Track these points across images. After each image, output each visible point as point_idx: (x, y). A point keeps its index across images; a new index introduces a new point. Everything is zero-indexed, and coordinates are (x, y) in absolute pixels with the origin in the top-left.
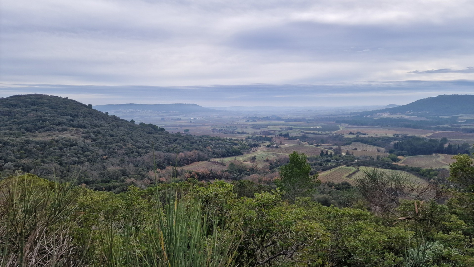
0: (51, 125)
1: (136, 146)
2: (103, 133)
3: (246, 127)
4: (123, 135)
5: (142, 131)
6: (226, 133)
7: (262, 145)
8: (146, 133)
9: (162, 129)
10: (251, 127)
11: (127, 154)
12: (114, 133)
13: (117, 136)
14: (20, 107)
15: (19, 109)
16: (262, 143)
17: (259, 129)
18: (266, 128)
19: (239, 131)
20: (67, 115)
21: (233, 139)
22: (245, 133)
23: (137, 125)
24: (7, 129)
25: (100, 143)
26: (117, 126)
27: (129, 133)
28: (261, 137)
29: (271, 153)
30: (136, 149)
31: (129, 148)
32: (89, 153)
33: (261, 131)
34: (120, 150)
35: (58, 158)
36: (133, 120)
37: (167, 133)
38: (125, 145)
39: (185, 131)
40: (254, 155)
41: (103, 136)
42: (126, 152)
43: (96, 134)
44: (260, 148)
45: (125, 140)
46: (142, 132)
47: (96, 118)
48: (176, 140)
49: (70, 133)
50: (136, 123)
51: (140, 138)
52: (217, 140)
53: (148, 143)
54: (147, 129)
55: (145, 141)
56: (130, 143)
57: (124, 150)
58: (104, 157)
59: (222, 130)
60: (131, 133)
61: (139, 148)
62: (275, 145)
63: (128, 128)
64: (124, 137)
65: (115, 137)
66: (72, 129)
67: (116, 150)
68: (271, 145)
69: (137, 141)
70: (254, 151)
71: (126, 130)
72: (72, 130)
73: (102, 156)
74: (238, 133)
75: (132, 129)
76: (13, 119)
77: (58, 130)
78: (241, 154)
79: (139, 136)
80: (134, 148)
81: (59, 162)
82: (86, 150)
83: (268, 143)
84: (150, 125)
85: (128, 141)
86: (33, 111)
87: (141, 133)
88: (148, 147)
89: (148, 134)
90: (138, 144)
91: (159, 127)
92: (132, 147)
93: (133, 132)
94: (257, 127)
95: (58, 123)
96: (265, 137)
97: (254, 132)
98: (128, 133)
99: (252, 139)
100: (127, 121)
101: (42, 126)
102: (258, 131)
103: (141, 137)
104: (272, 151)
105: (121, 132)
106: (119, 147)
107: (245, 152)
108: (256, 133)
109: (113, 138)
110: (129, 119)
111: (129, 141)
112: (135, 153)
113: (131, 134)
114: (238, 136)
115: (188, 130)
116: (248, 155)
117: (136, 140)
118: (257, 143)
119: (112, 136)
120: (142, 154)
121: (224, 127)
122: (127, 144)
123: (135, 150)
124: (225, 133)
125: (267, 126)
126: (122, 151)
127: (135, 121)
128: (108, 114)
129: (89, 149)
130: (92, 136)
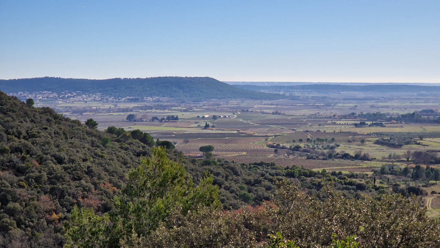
2: (40, 153)
5: (122, 148)
8: (134, 154)
9: (167, 145)
12: (64, 155)
13: (73, 160)
16: (427, 185)
17: (400, 146)
22: (366, 158)
25: (38, 180)
26: (64, 134)
32: (17, 205)
36: (91, 120)
37: (182, 155)
41: (41, 161)
42: (103, 204)
43: (23, 154)
44: (429, 200)
45: (92, 171)
47: (14, 115)
50: (100, 128)
54: (133, 144)
56: (106, 179)
58: (55, 216)
59: (298, 148)
60: (100, 154)
64: (88, 163)
65: (68, 165)
73: (49, 212)
75: (98, 144)
79: (119, 161)
82: (9, 197)
85: (99, 175)
87: (123, 155)
89: (137, 156)
92: (114, 192)
93: (105, 152)
98: (93, 153)
105: (77, 152)
109: (64, 165)
113: (101, 157)
115: (209, 149)
119: (60, 161)
124: (309, 158)
127: (95, 122)
128: (33, 103)
129: (15, 194)
130: (13, 162)
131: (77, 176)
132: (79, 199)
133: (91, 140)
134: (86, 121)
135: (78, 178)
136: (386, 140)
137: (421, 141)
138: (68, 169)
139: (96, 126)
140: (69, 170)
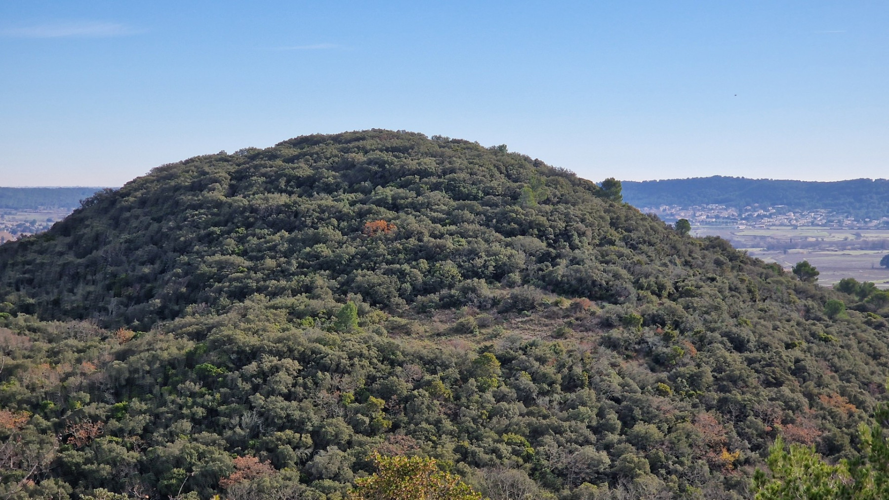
0: (465, 277)
2: (700, 327)
12: (748, 332)
14: (329, 189)
15: (327, 200)
20: (523, 233)
24: (295, 293)
25: (694, 380)
26: (749, 290)
32: (652, 428)
35: (522, 444)
36: (805, 264)
41: (701, 343)
43: (666, 329)
47: (651, 251)
49: (547, 321)
58: (725, 456)
64: (797, 353)
66: (556, 304)
72: (555, 309)
73: (713, 446)
76: (311, 247)
77: (495, 302)
81: (528, 465)
82: (637, 412)
85: (820, 377)
86: (382, 209)
92: (851, 414)
93: (832, 330)
95: (491, 268)
100: (777, 269)
101: (431, 280)
103: (874, 357)
105: (776, 328)
106: (789, 407)
109: (747, 354)
110: (784, 261)
111: (825, 378)
113: (825, 340)
117: (857, 375)
119: (739, 345)
122: (822, 395)
127: (813, 269)
128: (688, 229)
129: (650, 406)
130: (647, 342)
131: (773, 378)
132: (776, 425)
133: (805, 306)
134: (795, 265)
135: (774, 381)
138: (755, 362)
139: (816, 278)
140: (757, 365)
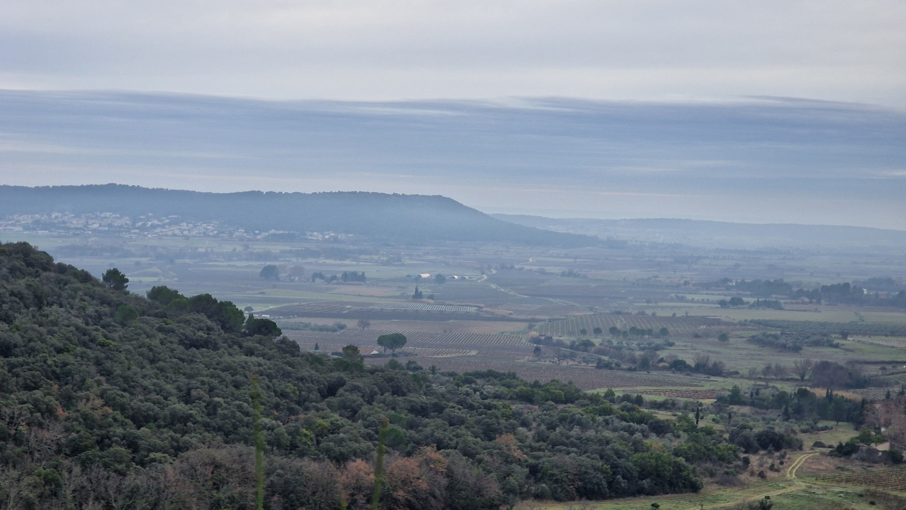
1: (123, 408)
3: (723, 337)
4: (59, 351)
5: (160, 329)
6: (607, 366)
7: (808, 440)
8: (181, 342)
9: (266, 328)
10: (753, 340)
11: (75, 450)
12: (17, 338)
13: (33, 350)
16: (813, 430)
17: (796, 349)
18: (837, 346)
19: (681, 357)
21: (647, 398)
22: (716, 371)
23: (137, 298)
26: (36, 296)
27: (93, 340)
28: (803, 393)
29: (860, 489)
30: (123, 425)
31: (85, 417)
33: (808, 363)
34: (40, 425)
36: (115, 271)
37: (291, 348)
38: (68, 401)
39: (382, 341)
40: (761, 497)
42: (72, 440)
44: (799, 460)
45: (69, 374)
46: (161, 335)
48: (331, 390)
50: (132, 289)
51: (149, 370)
52: (558, 401)
53: (187, 398)
54: (187, 322)
55: (169, 387)
56: (96, 390)
57: (59, 427)
59: (587, 345)
60: (101, 339)
61: (140, 420)
62: (884, 447)
63: (90, 310)
64: (68, 358)
65: (21, 359)
67: (23, 428)
68: (864, 447)
69: (129, 385)
70: (762, 475)
71: (80, 322)
74: (678, 366)
75: (109, 320)
78: (685, 486)
79: (141, 355)
80: (115, 420)
83: (845, 434)
84: (204, 303)
85: (83, 381)
87: (156, 342)
88: (185, 419)
89: (188, 347)
90: (137, 402)
91: (246, 315)
92: (105, 416)
93: (115, 335)
94: (782, 341)
96: (829, 397)
97: (768, 368)
98: (86, 338)
99: (752, 404)
100: (85, 277)
102: (789, 361)
103: (152, 361)
104: (867, 481)
105: (51, 333)
106: (39, 410)
107: (712, 475)
108: (780, 373)
109: (13, 360)
110: (97, 267)
111: (89, 381)
112: (115, 448)
113: (103, 345)
114: (674, 384)
115: (396, 341)
116: (728, 492)
117: (126, 379)
118: (780, 427)
119: (4, 350)
120: (152, 455)
121: (597, 331)
122: (81, 398)
123: (119, 431)
124: (601, 365)
125: (845, 335)
126: (53, 433)
127: (123, 276)
131: (31, 382)
132: (20, 428)
134: (105, 273)
135: (33, 384)
136: (771, 335)
137: (841, 342)
138: (16, 366)
139: (125, 285)
